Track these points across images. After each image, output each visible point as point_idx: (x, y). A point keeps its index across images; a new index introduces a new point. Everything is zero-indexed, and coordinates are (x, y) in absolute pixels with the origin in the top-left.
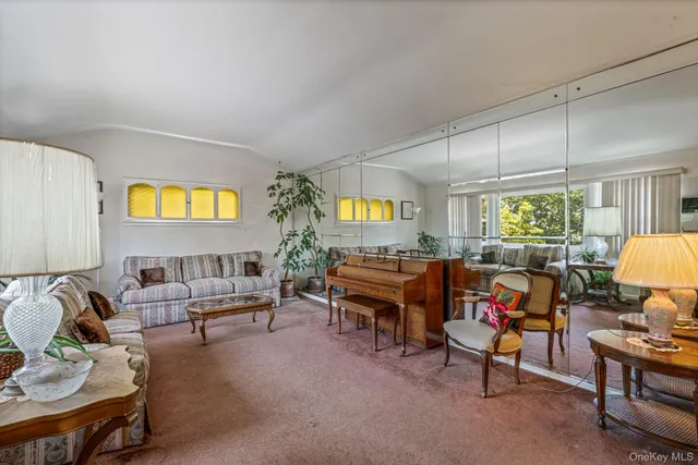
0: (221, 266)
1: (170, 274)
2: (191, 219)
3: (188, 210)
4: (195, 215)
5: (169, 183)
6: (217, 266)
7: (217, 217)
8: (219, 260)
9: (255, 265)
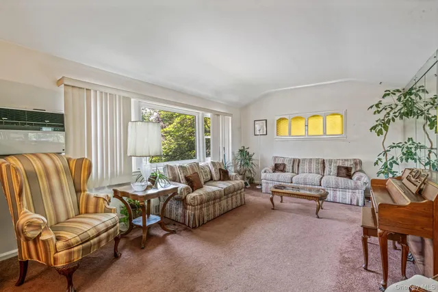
0: (324, 167)
1: (289, 167)
2: (308, 136)
3: (307, 130)
4: (311, 133)
5: (296, 115)
6: (320, 166)
7: (325, 133)
8: (323, 162)
9: (348, 169)
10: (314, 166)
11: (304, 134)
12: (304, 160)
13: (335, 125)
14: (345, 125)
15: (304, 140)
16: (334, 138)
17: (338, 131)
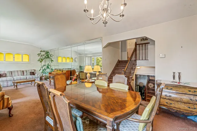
0: (24, 73)
1: (8, 75)
2: (15, 61)
5: (8, 52)
6: (22, 73)
7: (22, 61)
8: (23, 71)
9: (33, 73)
10: (20, 73)
11: (13, 61)
12: (14, 71)
13: (26, 59)
14: (29, 59)
15: (12, 63)
16: (25, 63)
17: (27, 61)
